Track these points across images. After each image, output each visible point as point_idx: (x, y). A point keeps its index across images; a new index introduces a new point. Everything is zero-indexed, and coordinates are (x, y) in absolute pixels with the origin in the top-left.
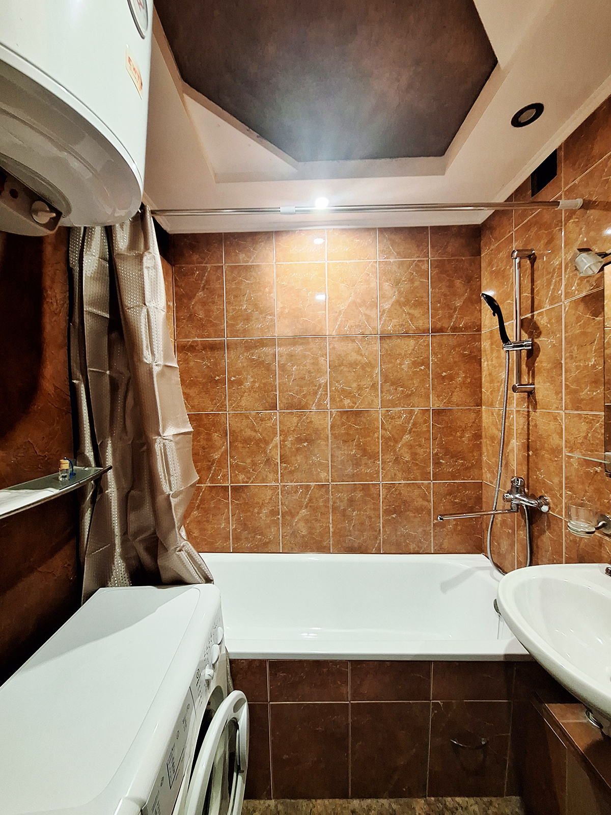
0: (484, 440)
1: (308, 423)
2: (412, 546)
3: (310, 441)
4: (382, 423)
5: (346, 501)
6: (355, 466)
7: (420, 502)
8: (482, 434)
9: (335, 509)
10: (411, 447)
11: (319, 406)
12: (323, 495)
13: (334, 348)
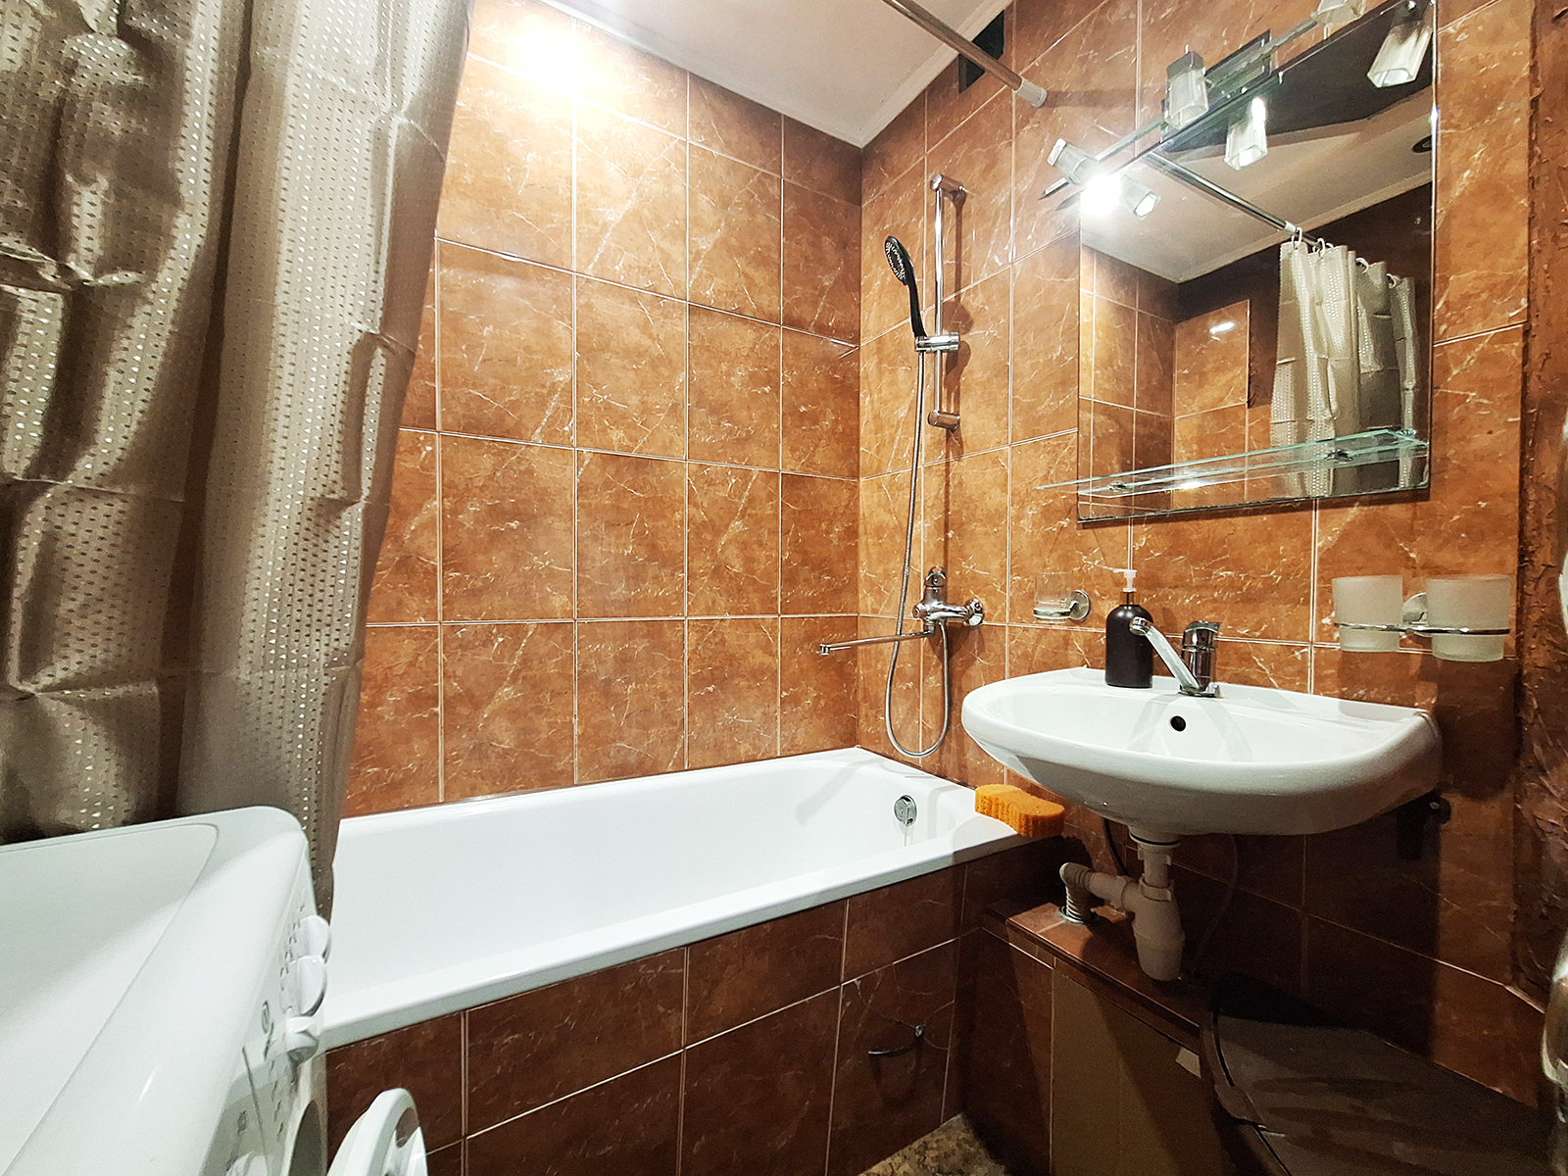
0: (862, 539)
1: (521, 472)
2: (744, 748)
3: (528, 519)
4: (691, 491)
5: (610, 664)
6: (631, 582)
7: (759, 658)
8: (858, 527)
9: (585, 681)
10: (744, 546)
11: (550, 434)
12: (557, 650)
13: (589, 306)
